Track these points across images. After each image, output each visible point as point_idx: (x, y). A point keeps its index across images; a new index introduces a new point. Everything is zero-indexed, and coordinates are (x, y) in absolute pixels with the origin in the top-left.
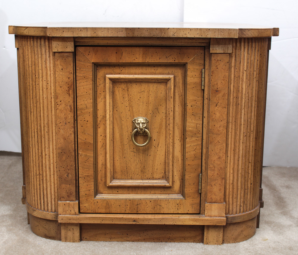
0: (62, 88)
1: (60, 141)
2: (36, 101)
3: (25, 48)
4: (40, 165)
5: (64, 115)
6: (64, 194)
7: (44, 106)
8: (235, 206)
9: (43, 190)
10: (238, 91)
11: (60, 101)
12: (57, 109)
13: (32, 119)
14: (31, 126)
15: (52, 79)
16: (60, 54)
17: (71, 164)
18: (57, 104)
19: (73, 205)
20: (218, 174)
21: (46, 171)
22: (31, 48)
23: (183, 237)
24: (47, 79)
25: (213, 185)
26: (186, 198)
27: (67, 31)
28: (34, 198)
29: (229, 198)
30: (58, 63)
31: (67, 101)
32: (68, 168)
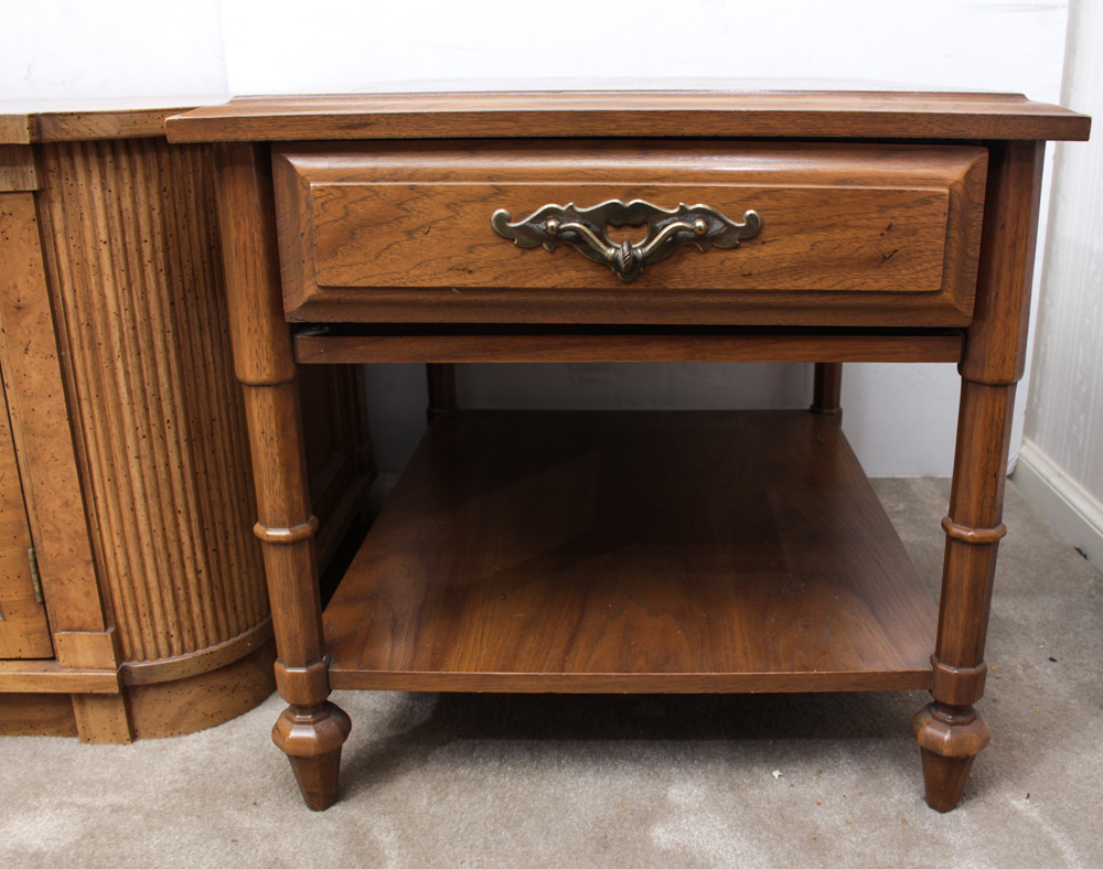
8: (149, 638)
10: (88, 304)
20: (71, 550)
23: (25, 722)
25: (66, 582)
26: (7, 615)
29: (126, 615)
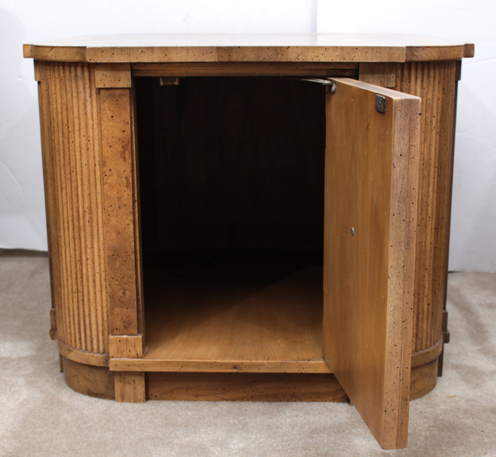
0: (113, 148)
1: (111, 237)
2: (70, 170)
3: (51, 82)
4: (79, 276)
5: (116, 192)
6: (119, 323)
7: (84, 178)
9: (84, 317)
11: (110, 170)
12: (105, 182)
13: (64, 200)
14: (63, 211)
15: (96, 132)
16: (109, 91)
17: (128, 275)
18: (104, 174)
19: (133, 342)
21: (88, 286)
22: (60, 82)
23: (315, 393)
24: (87, 134)
27: (120, 52)
28: (69, 331)
30: (106, 106)
31: (120, 170)
32: (125, 280)
